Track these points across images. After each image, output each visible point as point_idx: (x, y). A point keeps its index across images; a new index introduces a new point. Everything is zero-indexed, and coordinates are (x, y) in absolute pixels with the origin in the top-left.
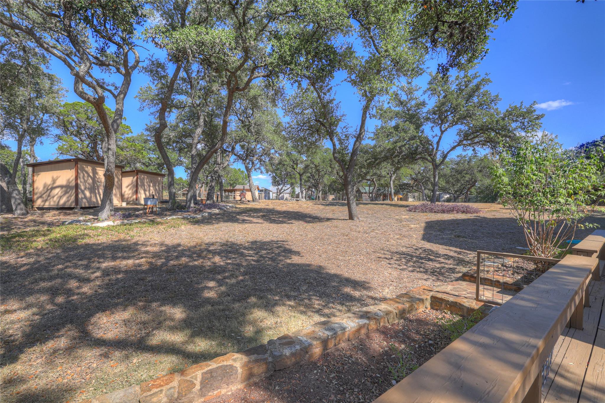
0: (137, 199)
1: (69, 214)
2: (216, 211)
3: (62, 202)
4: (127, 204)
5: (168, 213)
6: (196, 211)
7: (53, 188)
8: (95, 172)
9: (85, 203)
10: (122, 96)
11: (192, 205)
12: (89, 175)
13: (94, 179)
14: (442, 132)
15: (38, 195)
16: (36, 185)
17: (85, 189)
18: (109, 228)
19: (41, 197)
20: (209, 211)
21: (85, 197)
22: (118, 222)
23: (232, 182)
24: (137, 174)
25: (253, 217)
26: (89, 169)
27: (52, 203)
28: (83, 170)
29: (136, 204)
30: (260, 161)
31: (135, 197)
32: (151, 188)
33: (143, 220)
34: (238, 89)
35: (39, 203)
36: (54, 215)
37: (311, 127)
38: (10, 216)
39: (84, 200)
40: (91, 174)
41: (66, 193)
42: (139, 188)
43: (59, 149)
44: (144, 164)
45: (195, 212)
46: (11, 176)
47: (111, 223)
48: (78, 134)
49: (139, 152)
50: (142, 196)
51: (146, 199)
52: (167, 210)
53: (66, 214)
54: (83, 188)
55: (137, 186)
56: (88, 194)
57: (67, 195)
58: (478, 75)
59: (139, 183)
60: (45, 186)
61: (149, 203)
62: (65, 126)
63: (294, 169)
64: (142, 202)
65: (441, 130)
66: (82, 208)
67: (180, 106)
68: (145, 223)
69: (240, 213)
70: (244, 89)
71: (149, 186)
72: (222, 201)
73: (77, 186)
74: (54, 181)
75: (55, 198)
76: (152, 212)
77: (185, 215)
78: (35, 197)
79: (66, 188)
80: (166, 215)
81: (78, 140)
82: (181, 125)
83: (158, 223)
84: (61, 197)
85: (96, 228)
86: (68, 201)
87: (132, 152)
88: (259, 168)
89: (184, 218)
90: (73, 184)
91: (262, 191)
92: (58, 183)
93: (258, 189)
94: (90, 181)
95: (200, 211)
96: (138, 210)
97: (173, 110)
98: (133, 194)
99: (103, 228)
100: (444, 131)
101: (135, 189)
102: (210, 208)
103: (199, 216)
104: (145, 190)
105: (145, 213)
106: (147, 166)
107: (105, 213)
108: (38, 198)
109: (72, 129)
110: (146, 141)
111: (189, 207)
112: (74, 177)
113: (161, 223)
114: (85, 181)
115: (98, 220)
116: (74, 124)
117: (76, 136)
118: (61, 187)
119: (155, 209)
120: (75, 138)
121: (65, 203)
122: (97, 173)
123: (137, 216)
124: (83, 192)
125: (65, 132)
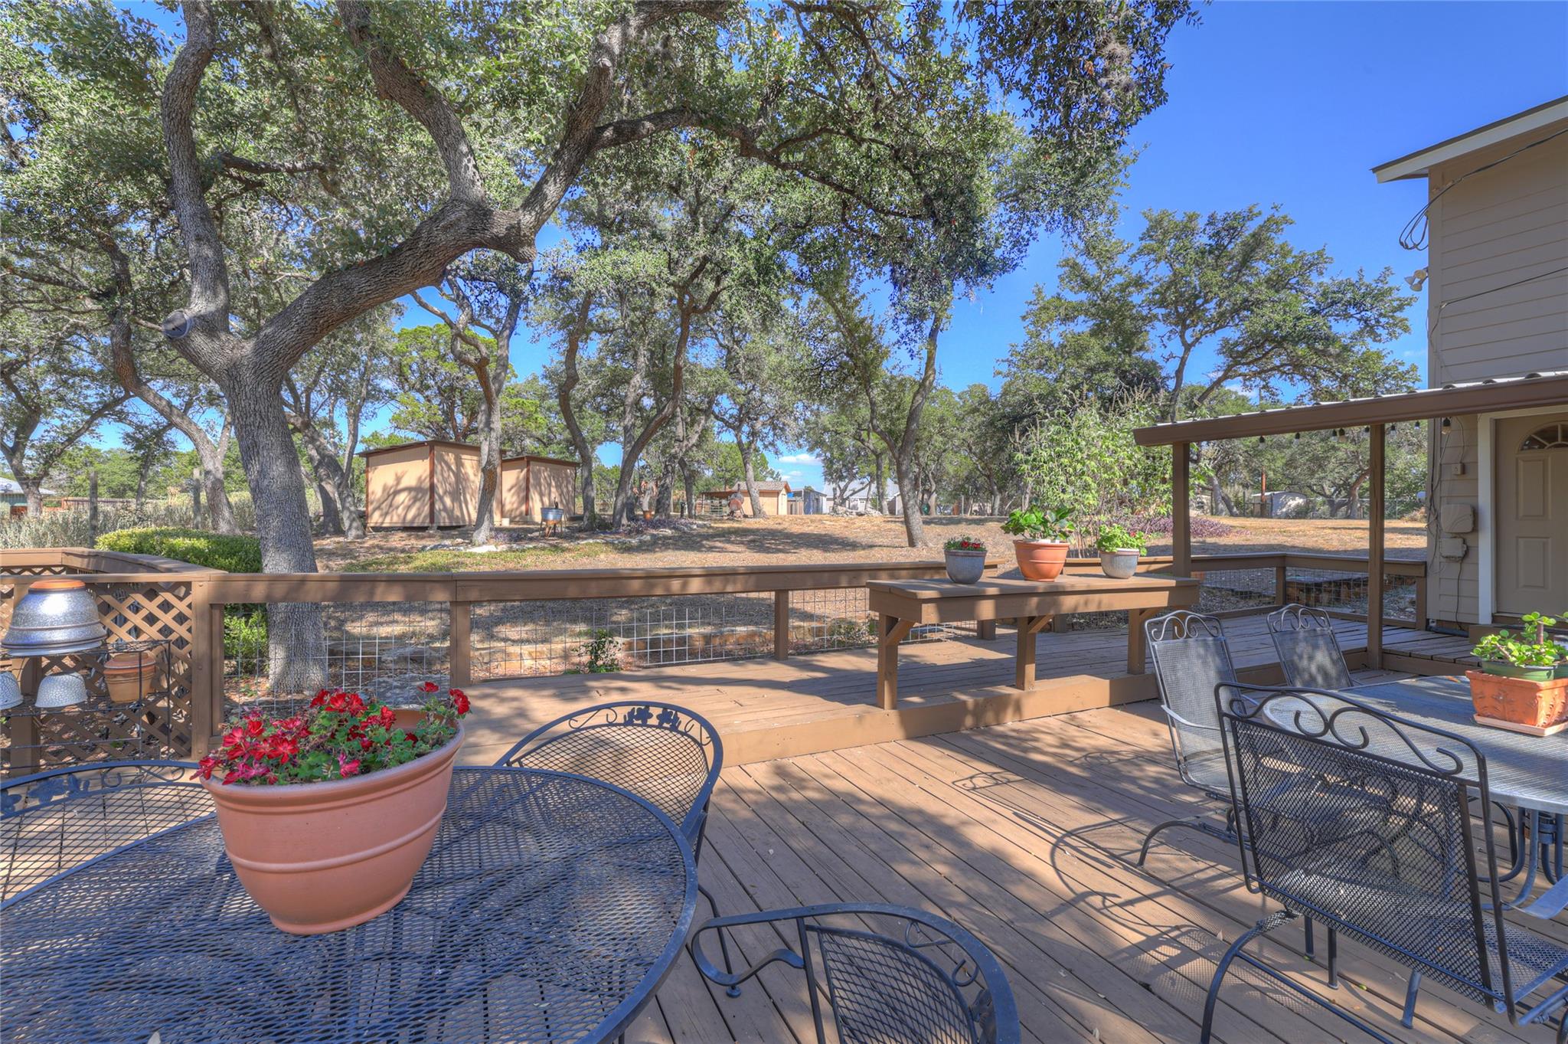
0: (527, 513)
1: (423, 538)
2: (668, 532)
3: (410, 516)
4: (511, 522)
5: (583, 535)
6: (630, 532)
7: (397, 492)
8: (459, 463)
9: (444, 520)
10: (507, 332)
11: (624, 521)
12: (450, 468)
13: (457, 475)
14: (1188, 348)
15: (375, 505)
16: (371, 489)
17: (445, 492)
18: (491, 556)
19: (378, 508)
20: (655, 532)
21: (445, 509)
22: (503, 547)
23: (728, 475)
24: (528, 464)
25: (733, 543)
26: (450, 458)
27: (395, 519)
28: (442, 460)
29: (526, 523)
30: (774, 429)
31: (523, 508)
32: (553, 490)
33: (540, 545)
34: (695, 310)
35: (375, 519)
36: (402, 539)
37: (841, 366)
38: (341, 539)
39: (444, 514)
40: (453, 467)
41: (415, 500)
42: (532, 490)
43: (394, 419)
44: (539, 440)
45: (629, 534)
46: (343, 475)
47: (492, 548)
48: (423, 388)
49: (529, 417)
50: (536, 506)
51: (545, 511)
52: (580, 530)
53: (418, 538)
54: (441, 492)
55: (527, 489)
56: (448, 501)
57: (418, 504)
58: (1255, 211)
59: (531, 481)
60: (385, 488)
61: (551, 516)
62: (401, 374)
63: (863, 441)
64: (538, 518)
65: (1184, 343)
66: (440, 528)
67: (605, 330)
68: (543, 549)
69: (708, 537)
70: (707, 309)
71: (549, 485)
72: (690, 516)
73: (432, 488)
74: (398, 480)
75: (400, 510)
76: (554, 534)
77: (610, 538)
78: (370, 508)
79: (416, 491)
80: (578, 538)
81: (422, 399)
82: (609, 362)
83: (563, 550)
84: (409, 508)
85: (472, 555)
86: (419, 515)
87: (517, 419)
88: (772, 444)
89: (607, 543)
90: (427, 484)
91: (797, 494)
92: (404, 484)
93: (788, 491)
94: (452, 478)
95: (639, 532)
96: (532, 531)
97: (593, 335)
98: (520, 504)
99: (482, 555)
100: (1193, 344)
101: (523, 494)
102: (655, 526)
103: (634, 542)
104: (541, 495)
105: (544, 536)
106: (546, 445)
107: (482, 535)
108: (374, 510)
109: (413, 379)
110: (544, 397)
111: (619, 524)
112: (428, 472)
113: (568, 550)
114: (445, 480)
115: (472, 543)
116: (415, 367)
117: (418, 391)
118: (409, 489)
119: (559, 529)
120: (418, 396)
121: (415, 518)
122: (462, 465)
123: (531, 539)
124: (441, 499)
125: (401, 385)
